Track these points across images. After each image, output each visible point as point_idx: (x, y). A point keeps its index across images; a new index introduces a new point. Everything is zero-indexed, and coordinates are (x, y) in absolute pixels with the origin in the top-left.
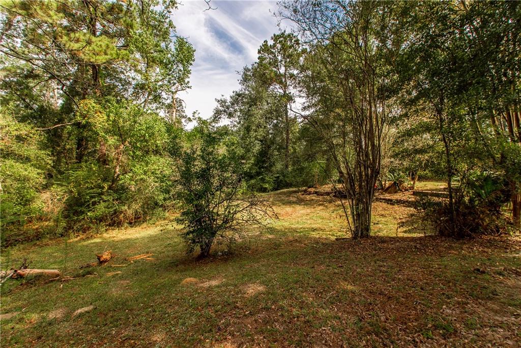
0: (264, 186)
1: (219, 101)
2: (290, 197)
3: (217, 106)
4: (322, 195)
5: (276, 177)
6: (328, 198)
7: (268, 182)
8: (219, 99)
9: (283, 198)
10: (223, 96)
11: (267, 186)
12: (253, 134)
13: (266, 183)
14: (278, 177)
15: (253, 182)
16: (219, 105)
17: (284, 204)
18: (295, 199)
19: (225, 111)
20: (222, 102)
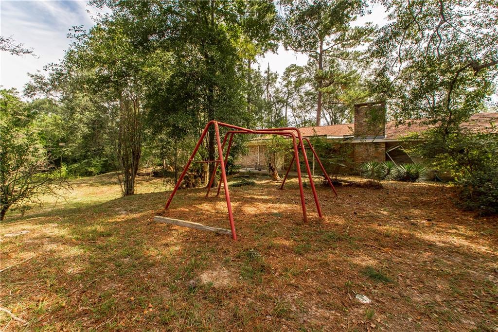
0: (89, 170)
1: (32, 76)
2: (112, 178)
3: (30, 82)
4: (143, 176)
5: (104, 161)
6: (147, 177)
7: (95, 166)
8: (34, 74)
9: (105, 180)
10: (39, 71)
11: (93, 169)
12: (78, 116)
13: (92, 166)
14: (107, 161)
15: (76, 166)
16: (33, 81)
17: (103, 185)
18: (116, 180)
19: (41, 88)
20: (38, 78)
